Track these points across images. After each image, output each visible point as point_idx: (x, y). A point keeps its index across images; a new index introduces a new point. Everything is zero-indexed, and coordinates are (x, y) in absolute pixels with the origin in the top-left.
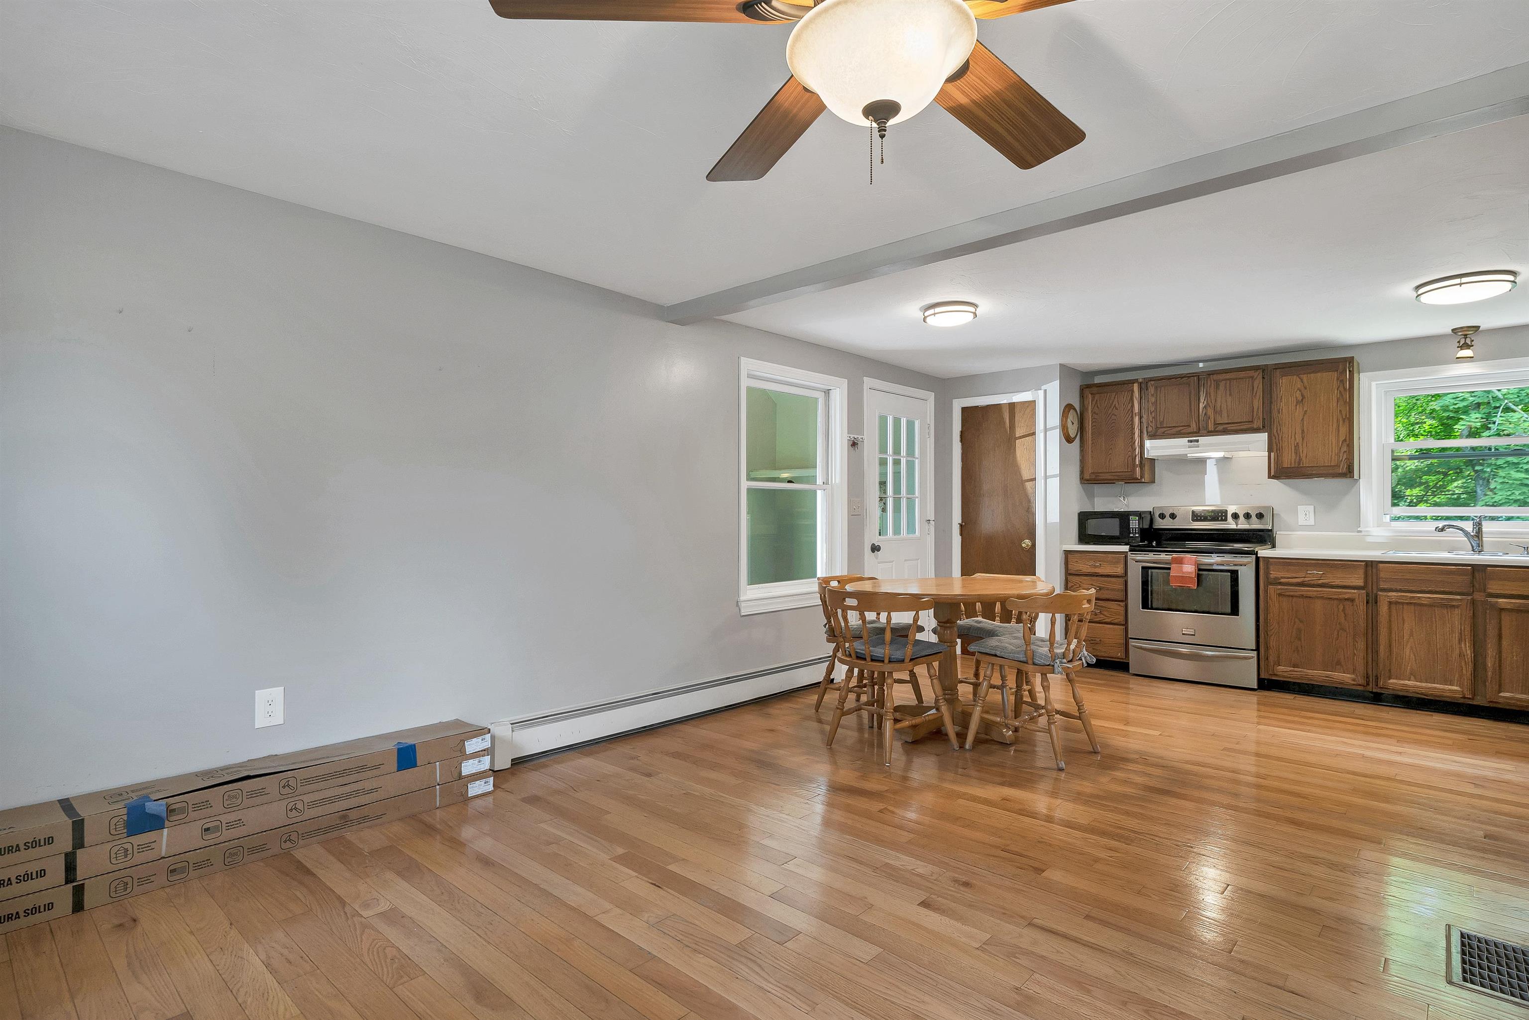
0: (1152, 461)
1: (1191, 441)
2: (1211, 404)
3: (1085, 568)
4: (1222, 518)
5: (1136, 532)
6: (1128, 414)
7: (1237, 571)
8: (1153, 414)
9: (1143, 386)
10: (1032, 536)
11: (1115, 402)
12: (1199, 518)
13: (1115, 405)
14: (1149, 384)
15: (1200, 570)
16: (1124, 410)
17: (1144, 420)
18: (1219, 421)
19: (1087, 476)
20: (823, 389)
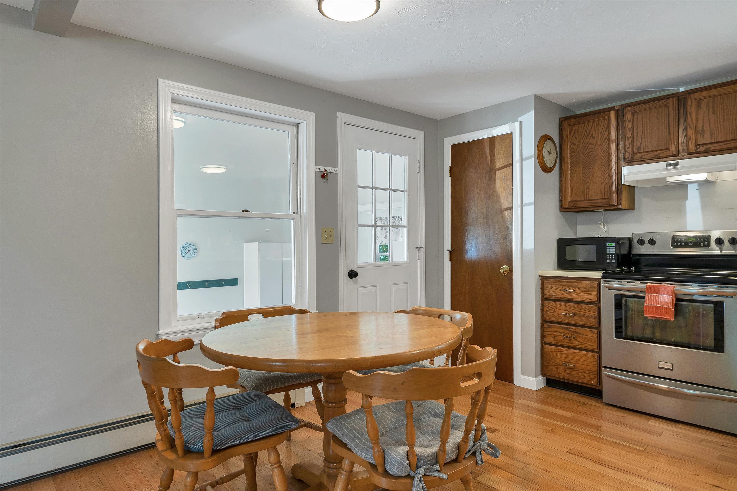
0: (631, 189)
1: (670, 165)
2: (691, 124)
3: (560, 293)
4: (704, 244)
5: (612, 258)
6: (604, 143)
7: (722, 303)
8: (630, 140)
9: (620, 113)
10: (510, 263)
11: (593, 131)
12: (679, 244)
13: (592, 134)
14: (626, 110)
15: (677, 300)
16: (601, 139)
17: (621, 147)
18: (701, 141)
19: (566, 205)
20: (293, 123)
